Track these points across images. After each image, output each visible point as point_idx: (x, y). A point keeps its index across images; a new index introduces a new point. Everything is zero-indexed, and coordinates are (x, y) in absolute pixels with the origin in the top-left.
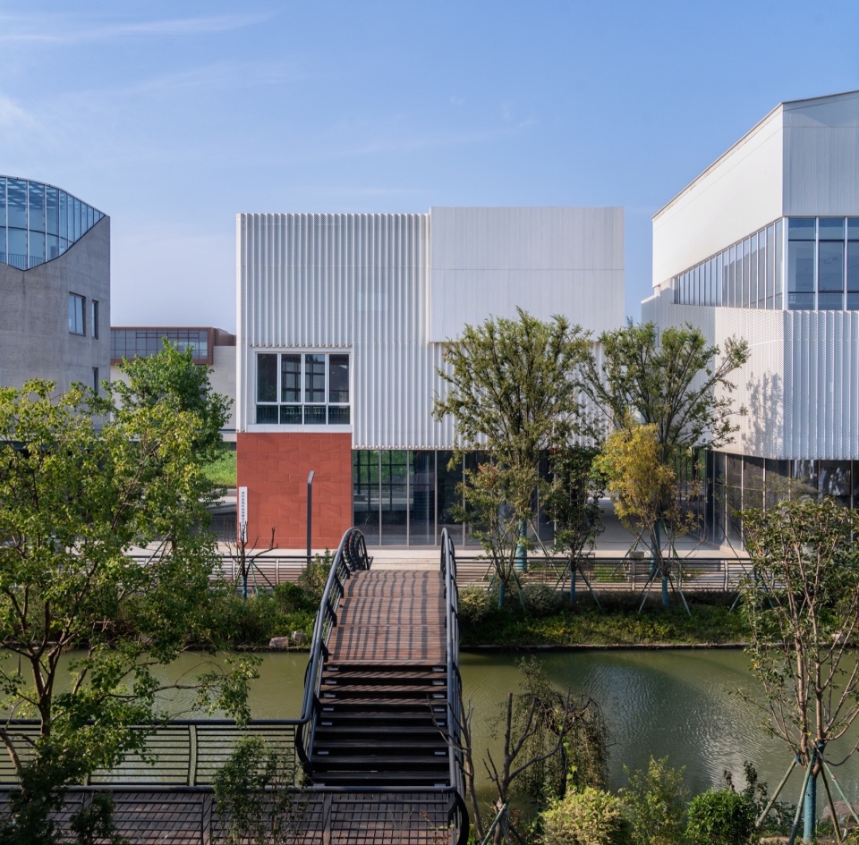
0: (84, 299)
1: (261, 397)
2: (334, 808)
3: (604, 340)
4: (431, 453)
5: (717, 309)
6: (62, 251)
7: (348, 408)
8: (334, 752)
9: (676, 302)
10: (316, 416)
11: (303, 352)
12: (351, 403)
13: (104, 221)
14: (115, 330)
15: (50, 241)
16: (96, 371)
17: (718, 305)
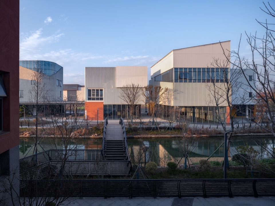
0: (59, 80)
1: (89, 96)
2: (111, 164)
3: (145, 87)
4: (116, 105)
5: (161, 82)
6: (56, 73)
7: (103, 98)
8: (107, 154)
9: (155, 81)
10: (98, 99)
11: (95, 89)
12: (103, 97)
13: (62, 68)
14: (64, 85)
15: (53, 71)
16: (61, 92)
17: (161, 81)
